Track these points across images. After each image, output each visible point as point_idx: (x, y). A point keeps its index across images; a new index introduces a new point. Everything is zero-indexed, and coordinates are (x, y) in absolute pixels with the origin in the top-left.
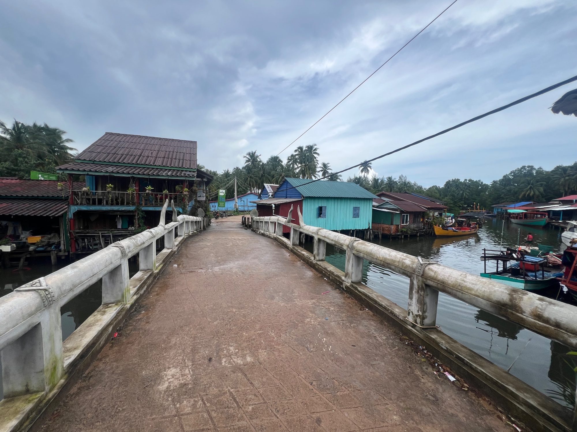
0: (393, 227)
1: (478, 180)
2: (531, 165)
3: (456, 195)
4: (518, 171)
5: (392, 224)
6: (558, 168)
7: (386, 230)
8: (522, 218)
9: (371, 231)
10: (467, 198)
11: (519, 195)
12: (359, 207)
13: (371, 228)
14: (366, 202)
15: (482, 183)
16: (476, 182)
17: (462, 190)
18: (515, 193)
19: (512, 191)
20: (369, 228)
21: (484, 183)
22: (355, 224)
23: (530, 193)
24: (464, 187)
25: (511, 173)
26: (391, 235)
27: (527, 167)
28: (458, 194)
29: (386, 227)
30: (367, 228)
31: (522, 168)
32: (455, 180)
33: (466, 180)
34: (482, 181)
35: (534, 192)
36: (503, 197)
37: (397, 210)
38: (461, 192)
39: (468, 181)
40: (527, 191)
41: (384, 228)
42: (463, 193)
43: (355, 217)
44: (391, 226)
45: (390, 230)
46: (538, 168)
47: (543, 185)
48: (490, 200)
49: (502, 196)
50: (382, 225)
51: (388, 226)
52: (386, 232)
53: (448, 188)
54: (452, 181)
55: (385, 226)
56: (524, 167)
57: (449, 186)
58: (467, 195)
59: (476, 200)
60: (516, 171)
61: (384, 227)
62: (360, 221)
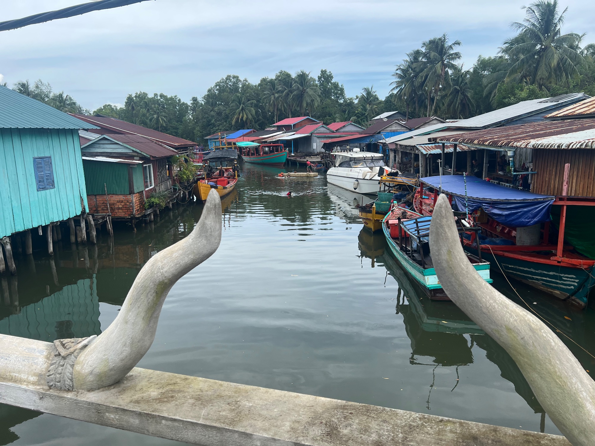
0: (135, 199)
1: (173, 95)
2: (236, 75)
3: (148, 121)
4: (223, 82)
5: (131, 192)
6: (264, 80)
7: (119, 208)
8: (254, 153)
9: (91, 217)
10: (164, 127)
11: (232, 120)
12: (50, 157)
13: (87, 211)
14: (63, 141)
15: (179, 100)
16: (171, 99)
17: (155, 112)
18: (227, 117)
19: (223, 114)
20: (83, 212)
21: (182, 101)
22: (47, 210)
23: (243, 117)
24: (158, 107)
25: (216, 86)
26: (134, 218)
27: (233, 78)
28: (151, 120)
29: (118, 202)
30: (79, 213)
31: (227, 79)
32: (139, 95)
33: (156, 95)
34: (179, 97)
35: (247, 116)
36: (213, 124)
37: (131, 157)
38: (155, 116)
39: (159, 98)
40: (240, 114)
41: (113, 204)
42: (158, 119)
43: (44, 189)
44: (129, 197)
45: (128, 207)
46: (244, 81)
47: (253, 105)
48: (198, 128)
49: (213, 121)
50: (107, 198)
51: (121, 198)
52: (121, 214)
53: (133, 108)
54: (136, 97)
55: (115, 198)
56: (228, 78)
57: (134, 105)
58: (164, 121)
59: (178, 129)
60: (220, 82)
61: (112, 202)
62: (57, 196)
